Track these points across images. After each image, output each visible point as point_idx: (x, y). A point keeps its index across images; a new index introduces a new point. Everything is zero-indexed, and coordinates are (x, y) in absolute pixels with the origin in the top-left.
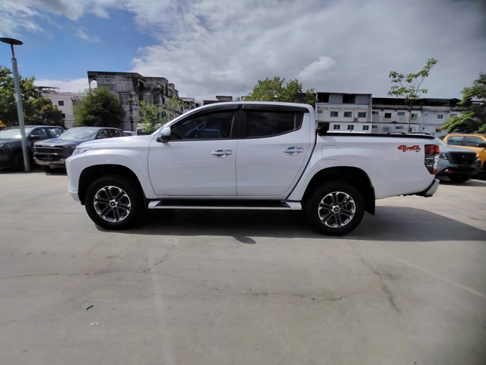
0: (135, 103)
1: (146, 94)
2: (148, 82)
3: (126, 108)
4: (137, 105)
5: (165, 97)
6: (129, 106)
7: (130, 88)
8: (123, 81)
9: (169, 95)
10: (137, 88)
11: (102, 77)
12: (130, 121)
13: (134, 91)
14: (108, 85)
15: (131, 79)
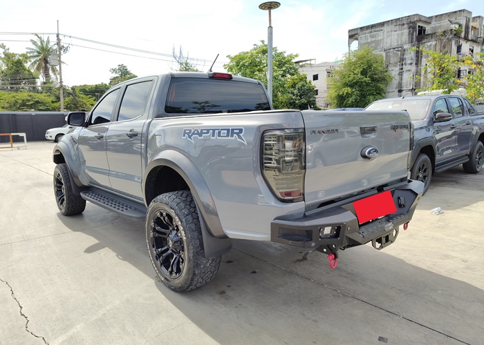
0: (409, 62)
2: (434, 24)
3: (394, 71)
4: (411, 64)
5: (463, 42)
6: (398, 68)
7: (404, 40)
8: (393, 33)
9: (470, 38)
10: (414, 37)
11: (365, 34)
12: (397, 90)
13: (409, 43)
14: (372, 42)
15: (406, 26)
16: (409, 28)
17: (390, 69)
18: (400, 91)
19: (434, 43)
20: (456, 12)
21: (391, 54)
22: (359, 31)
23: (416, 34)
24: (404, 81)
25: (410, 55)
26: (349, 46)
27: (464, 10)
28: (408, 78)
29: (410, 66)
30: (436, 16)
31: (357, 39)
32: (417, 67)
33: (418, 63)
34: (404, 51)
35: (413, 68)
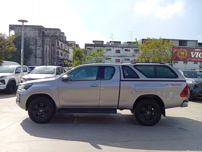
0: (39, 45)
1: (47, 39)
2: (48, 31)
4: (40, 46)
5: (59, 41)
6: (34, 47)
7: (36, 35)
8: (32, 31)
9: (61, 40)
10: (41, 35)
11: (18, 28)
12: (34, 57)
13: (39, 37)
15: (37, 30)
16: (39, 31)
17: (31, 47)
18: (36, 57)
19: (49, 39)
20: (56, 29)
21: (31, 40)
22: (15, 27)
23: (41, 34)
24: (37, 53)
25: (39, 42)
26: (10, 33)
27: (59, 29)
28: (39, 52)
29: (39, 47)
30: (49, 29)
31: (14, 30)
32: (43, 48)
33: (43, 46)
34: (37, 40)
35: (41, 48)
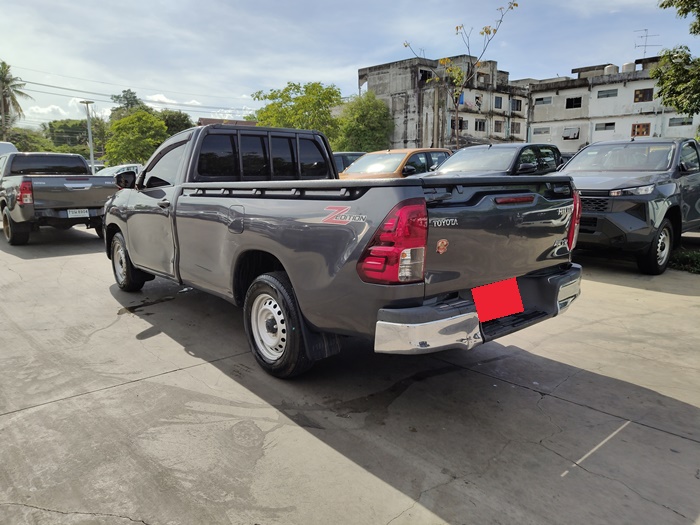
0: (412, 109)
1: (428, 91)
3: (399, 119)
4: (414, 112)
6: (403, 116)
7: (407, 85)
8: (398, 76)
9: (476, 84)
10: (417, 83)
11: (373, 75)
12: (403, 141)
13: (412, 89)
14: (380, 85)
15: (409, 70)
16: (411, 73)
17: (396, 116)
18: (406, 142)
19: (433, 90)
21: (397, 100)
22: (368, 72)
23: (417, 79)
26: (360, 88)
28: (412, 127)
29: (413, 115)
31: (367, 81)
33: (420, 111)
34: (408, 97)
35: (416, 116)
